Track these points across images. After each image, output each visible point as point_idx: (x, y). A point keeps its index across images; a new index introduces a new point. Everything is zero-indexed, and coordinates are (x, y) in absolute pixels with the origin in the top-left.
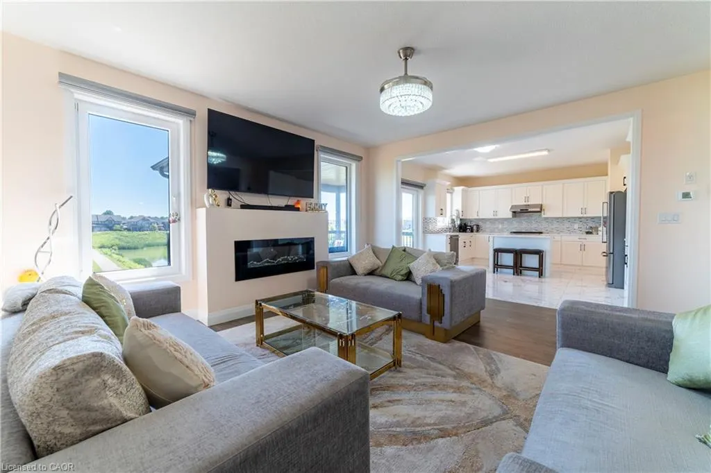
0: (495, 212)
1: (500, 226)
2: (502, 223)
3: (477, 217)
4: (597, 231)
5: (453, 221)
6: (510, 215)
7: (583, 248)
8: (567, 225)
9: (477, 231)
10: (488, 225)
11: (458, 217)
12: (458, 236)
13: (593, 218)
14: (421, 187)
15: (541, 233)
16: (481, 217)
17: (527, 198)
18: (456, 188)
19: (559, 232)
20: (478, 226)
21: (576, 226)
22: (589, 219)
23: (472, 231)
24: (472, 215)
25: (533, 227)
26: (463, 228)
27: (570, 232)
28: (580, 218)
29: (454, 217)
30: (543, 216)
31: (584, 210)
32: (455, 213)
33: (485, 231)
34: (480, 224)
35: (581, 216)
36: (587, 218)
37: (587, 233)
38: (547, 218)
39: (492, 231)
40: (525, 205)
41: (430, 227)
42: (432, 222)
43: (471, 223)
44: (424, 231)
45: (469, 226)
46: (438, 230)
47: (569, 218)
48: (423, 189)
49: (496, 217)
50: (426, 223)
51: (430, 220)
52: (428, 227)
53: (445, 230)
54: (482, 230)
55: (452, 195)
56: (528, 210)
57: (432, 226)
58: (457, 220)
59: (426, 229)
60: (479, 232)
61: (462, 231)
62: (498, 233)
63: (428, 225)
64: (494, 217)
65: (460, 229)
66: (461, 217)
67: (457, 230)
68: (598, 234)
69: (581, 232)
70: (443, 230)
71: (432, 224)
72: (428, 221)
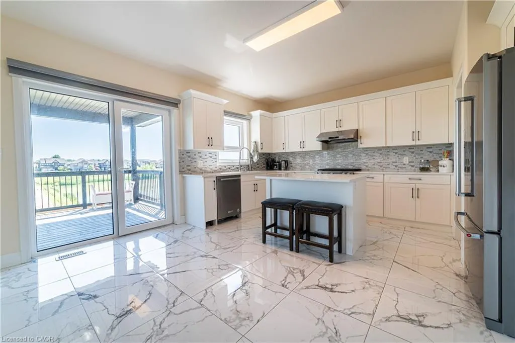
0: (302, 144)
1: (311, 162)
2: (314, 158)
3: (284, 151)
4: (437, 166)
5: (250, 156)
6: (318, 146)
7: (416, 193)
8: (393, 158)
9: (286, 168)
10: (298, 160)
11: (255, 150)
12: (239, 176)
13: (429, 147)
14: (175, 103)
15: (359, 170)
16: (286, 151)
17: (339, 122)
18: (254, 113)
19: (383, 168)
20: (286, 162)
21: (406, 160)
22: (425, 148)
23: (280, 169)
24: (277, 149)
25: (349, 163)
26: (271, 163)
27: (399, 168)
28: (411, 147)
29: (251, 151)
30: (360, 146)
31: (416, 134)
32: (252, 146)
33: (294, 168)
34: (288, 159)
35: (413, 143)
37: (423, 169)
38: (366, 149)
39: (303, 168)
40: (338, 132)
41: (200, 164)
42: (206, 157)
43: (279, 159)
44: (183, 170)
45: (277, 162)
46: (221, 169)
47: (395, 148)
48: (178, 107)
49: (304, 150)
50: (189, 159)
51: (200, 155)
52: (194, 164)
53: (238, 168)
54: (292, 166)
55: (250, 123)
56: (338, 137)
57: (205, 164)
58: (255, 155)
59: (189, 168)
60: (289, 170)
61: (267, 169)
62: (300, 171)
63: (195, 161)
64: (301, 150)
65: (264, 165)
66: (260, 151)
67: (258, 167)
68: (438, 171)
69: (413, 168)
70: (233, 168)
71: (206, 160)
72: (195, 155)
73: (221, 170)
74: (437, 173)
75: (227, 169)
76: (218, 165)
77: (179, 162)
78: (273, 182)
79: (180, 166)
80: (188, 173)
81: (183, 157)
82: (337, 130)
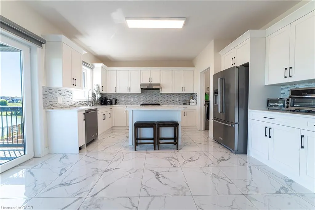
0: (129, 89)
1: (132, 100)
2: (134, 97)
3: (116, 93)
4: (189, 102)
5: (94, 95)
6: (139, 91)
7: (185, 114)
8: (173, 98)
9: (116, 104)
10: (123, 99)
11: (98, 91)
12: (96, 109)
14: (39, 42)
15: (159, 104)
16: (118, 93)
17: (151, 79)
18: (95, 65)
19: (168, 103)
20: (116, 100)
21: (178, 99)
23: (111, 104)
24: (110, 91)
25: (154, 100)
26: (104, 101)
27: (175, 103)
28: (179, 94)
29: (95, 92)
30: (161, 92)
31: (183, 89)
32: (95, 88)
33: (120, 104)
34: (118, 98)
36: (186, 94)
37: (185, 104)
38: (163, 94)
39: (126, 104)
40: (149, 84)
41: (60, 100)
42: (65, 94)
43: (110, 98)
44: (47, 105)
45: (109, 100)
46: (75, 104)
47: (174, 94)
48: (42, 46)
49: (130, 93)
50: (52, 95)
51: (60, 92)
52: (56, 100)
53: (85, 104)
54: (119, 102)
55: (92, 71)
56: (152, 87)
57: (64, 100)
58: (97, 94)
59: (51, 103)
60: (117, 105)
61: (101, 104)
62: (131, 105)
63: (56, 98)
64: (128, 93)
65: (100, 102)
66: (101, 92)
67: (96, 103)
68: (190, 104)
69: (180, 103)
70: (83, 104)
71: (65, 97)
72: (56, 92)
73: (75, 106)
74: (189, 105)
75: (73, 105)
76: (73, 101)
77: (43, 98)
78: (134, 112)
79: (44, 102)
80: (51, 108)
81: (46, 93)
82: (149, 83)
